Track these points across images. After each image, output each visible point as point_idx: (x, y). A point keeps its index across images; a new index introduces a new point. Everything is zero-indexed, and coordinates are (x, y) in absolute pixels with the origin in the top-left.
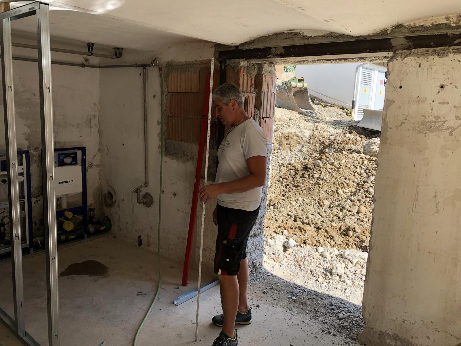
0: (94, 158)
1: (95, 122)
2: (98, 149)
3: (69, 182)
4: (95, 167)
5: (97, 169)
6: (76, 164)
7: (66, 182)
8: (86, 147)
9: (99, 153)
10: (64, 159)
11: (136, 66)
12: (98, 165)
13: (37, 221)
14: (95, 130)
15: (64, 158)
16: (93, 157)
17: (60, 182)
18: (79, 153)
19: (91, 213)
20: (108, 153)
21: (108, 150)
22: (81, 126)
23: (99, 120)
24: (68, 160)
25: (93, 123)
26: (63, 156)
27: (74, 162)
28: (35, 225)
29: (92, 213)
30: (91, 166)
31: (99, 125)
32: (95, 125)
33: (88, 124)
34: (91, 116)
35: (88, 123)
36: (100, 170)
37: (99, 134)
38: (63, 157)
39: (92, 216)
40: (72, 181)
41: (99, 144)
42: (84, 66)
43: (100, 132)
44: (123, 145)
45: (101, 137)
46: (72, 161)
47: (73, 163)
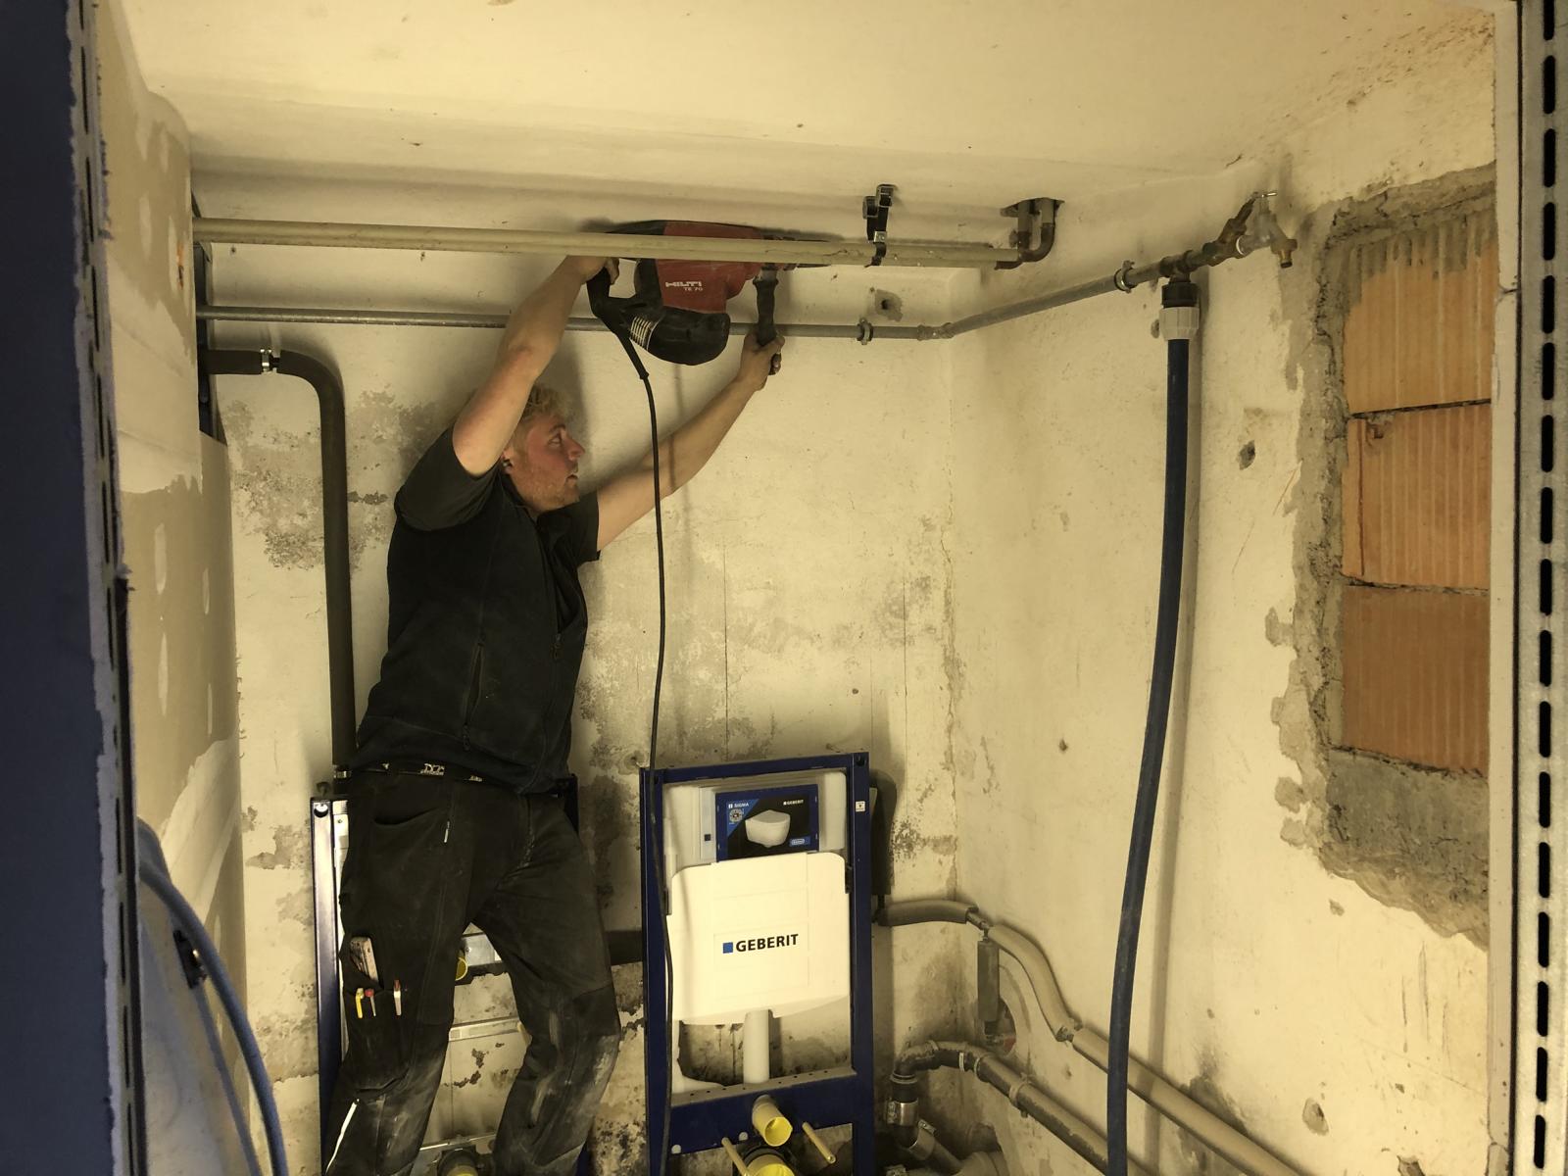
0: (921, 801)
1: (926, 614)
2: (945, 753)
3: (780, 941)
4: (928, 849)
5: (940, 862)
6: (813, 846)
7: (761, 944)
8: (867, 753)
9: (947, 776)
10: (747, 822)
11: (1127, 278)
12: (947, 839)
13: (634, 1131)
14: (927, 655)
15: (750, 815)
16: (919, 795)
17: (731, 944)
18: (834, 786)
19: (898, 1107)
20: (990, 784)
21: (992, 768)
22: (856, 639)
23: (948, 603)
24: (768, 828)
25: (917, 618)
26: (744, 805)
27: (804, 834)
28: (621, 1152)
29: (902, 1105)
30: (910, 847)
31: (947, 633)
32: (929, 629)
33: (892, 626)
34: (908, 586)
35: (892, 620)
36: (954, 869)
37: (951, 677)
38: (741, 813)
39: (902, 1122)
40: (794, 936)
41: (949, 730)
42: (867, 334)
43: (952, 664)
44: (1064, 747)
45: (956, 694)
46: (793, 833)
47: (795, 842)
